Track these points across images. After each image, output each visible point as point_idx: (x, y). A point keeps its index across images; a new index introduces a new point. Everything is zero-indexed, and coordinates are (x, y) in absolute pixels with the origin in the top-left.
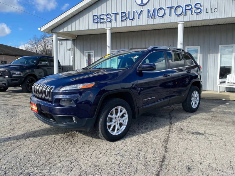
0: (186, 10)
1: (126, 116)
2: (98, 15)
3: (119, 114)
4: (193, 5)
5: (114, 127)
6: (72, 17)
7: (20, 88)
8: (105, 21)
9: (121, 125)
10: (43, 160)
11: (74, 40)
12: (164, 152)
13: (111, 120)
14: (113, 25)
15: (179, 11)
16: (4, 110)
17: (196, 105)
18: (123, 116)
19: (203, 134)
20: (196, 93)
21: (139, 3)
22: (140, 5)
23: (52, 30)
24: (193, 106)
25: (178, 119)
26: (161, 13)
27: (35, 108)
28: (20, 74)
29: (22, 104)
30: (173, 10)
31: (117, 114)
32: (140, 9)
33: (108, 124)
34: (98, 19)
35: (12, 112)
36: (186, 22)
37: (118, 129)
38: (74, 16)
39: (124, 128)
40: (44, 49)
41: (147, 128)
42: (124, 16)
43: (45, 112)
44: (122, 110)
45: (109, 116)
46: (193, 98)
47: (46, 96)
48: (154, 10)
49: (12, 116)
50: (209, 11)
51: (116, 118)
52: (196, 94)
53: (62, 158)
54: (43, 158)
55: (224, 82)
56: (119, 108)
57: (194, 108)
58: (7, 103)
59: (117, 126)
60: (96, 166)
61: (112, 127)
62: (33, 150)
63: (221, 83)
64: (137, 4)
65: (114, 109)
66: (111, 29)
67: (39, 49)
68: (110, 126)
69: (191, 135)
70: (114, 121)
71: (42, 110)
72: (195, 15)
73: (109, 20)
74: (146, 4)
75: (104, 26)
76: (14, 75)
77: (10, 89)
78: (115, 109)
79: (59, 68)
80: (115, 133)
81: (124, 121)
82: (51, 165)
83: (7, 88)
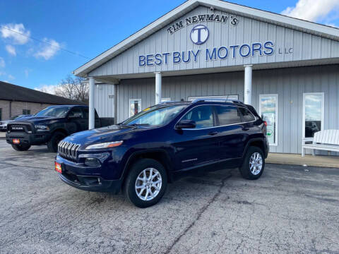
0: (253, 50)
1: (160, 179)
2: (146, 56)
3: (151, 177)
4: (263, 44)
5: (145, 191)
6: (113, 58)
7: (45, 147)
8: (154, 63)
9: (153, 189)
10: (64, 222)
11: (116, 85)
12: (195, 219)
13: (141, 183)
14: (164, 68)
15: (246, 51)
16: (25, 172)
17: (259, 171)
18: (155, 179)
19: (250, 204)
20: (258, 155)
21: (196, 41)
22: (197, 44)
23: (88, 73)
24: (253, 172)
25: (231, 186)
26: (223, 54)
27: (59, 168)
28: (46, 129)
29: (47, 167)
30: (238, 50)
31: (148, 176)
32: (196, 48)
33: (137, 187)
34: (144, 61)
35: (35, 175)
36: (254, 65)
37: (149, 195)
38: (115, 57)
39: (156, 193)
40: (80, 94)
41: (188, 196)
42: (177, 57)
43: (70, 172)
44: (154, 173)
45: (138, 178)
46: (253, 162)
47: (71, 154)
48: (215, 49)
49: (34, 180)
50: (282, 51)
51: (147, 181)
52: (257, 157)
53: (84, 221)
54: (65, 221)
55: (311, 142)
56: (151, 170)
57: (256, 174)
58: (28, 164)
59: (149, 191)
60: (118, 229)
61: (142, 191)
62: (55, 213)
63: (306, 143)
64: (194, 43)
65: (144, 171)
66: (162, 73)
67: (74, 93)
68: (139, 190)
69: (237, 204)
70: (144, 184)
71: (66, 171)
72: (265, 57)
73: (159, 62)
74: (205, 41)
75: (152, 69)
76: (39, 130)
77: (33, 147)
78: (146, 172)
79: (95, 122)
80: (145, 199)
81: (157, 185)
82: (72, 227)
83: (30, 147)
